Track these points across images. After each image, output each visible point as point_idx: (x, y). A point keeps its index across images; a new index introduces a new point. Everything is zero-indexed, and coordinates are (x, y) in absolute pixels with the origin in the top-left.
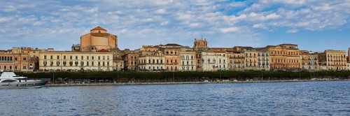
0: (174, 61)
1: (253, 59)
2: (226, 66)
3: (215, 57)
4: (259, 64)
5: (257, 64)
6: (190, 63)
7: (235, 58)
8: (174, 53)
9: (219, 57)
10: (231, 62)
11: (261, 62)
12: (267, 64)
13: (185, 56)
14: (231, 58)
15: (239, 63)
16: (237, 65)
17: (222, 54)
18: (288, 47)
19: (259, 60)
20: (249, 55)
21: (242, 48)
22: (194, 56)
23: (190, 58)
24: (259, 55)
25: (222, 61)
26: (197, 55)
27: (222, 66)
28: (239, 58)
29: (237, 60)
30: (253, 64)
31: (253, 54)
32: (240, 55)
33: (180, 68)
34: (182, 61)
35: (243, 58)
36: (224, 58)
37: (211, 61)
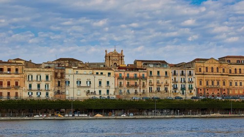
0: (13, 84)
1: (162, 80)
2: (112, 92)
3: (91, 78)
4: (175, 88)
5: (170, 89)
6: (42, 87)
7: (128, 78)
8: (14, 71)
9: (98, 77)
10: (121, 85)
11: (179, 86)
12: (191, 89)
13: (35, 75)
14: (120, 78)
15: (136, 86)
16: (132, 91)
17: (106, 72)
18: (233, 61)
19: (175, 82)
20: (155, 73)
21: (146, 63)
22: (50, 75)
23: (44, 78)
24: (175, 74)
25: (104, 84)
26: (56, 74)
27: (104, 92)
28: (136, 78)
29: (132, 83)
30: (162, 89)
31: (162, 71)
32: (139, 74)
33: (24, 95)
34: (27, 84)
35: (143, 78)
36: (108, 79)
37: (83, 84)
